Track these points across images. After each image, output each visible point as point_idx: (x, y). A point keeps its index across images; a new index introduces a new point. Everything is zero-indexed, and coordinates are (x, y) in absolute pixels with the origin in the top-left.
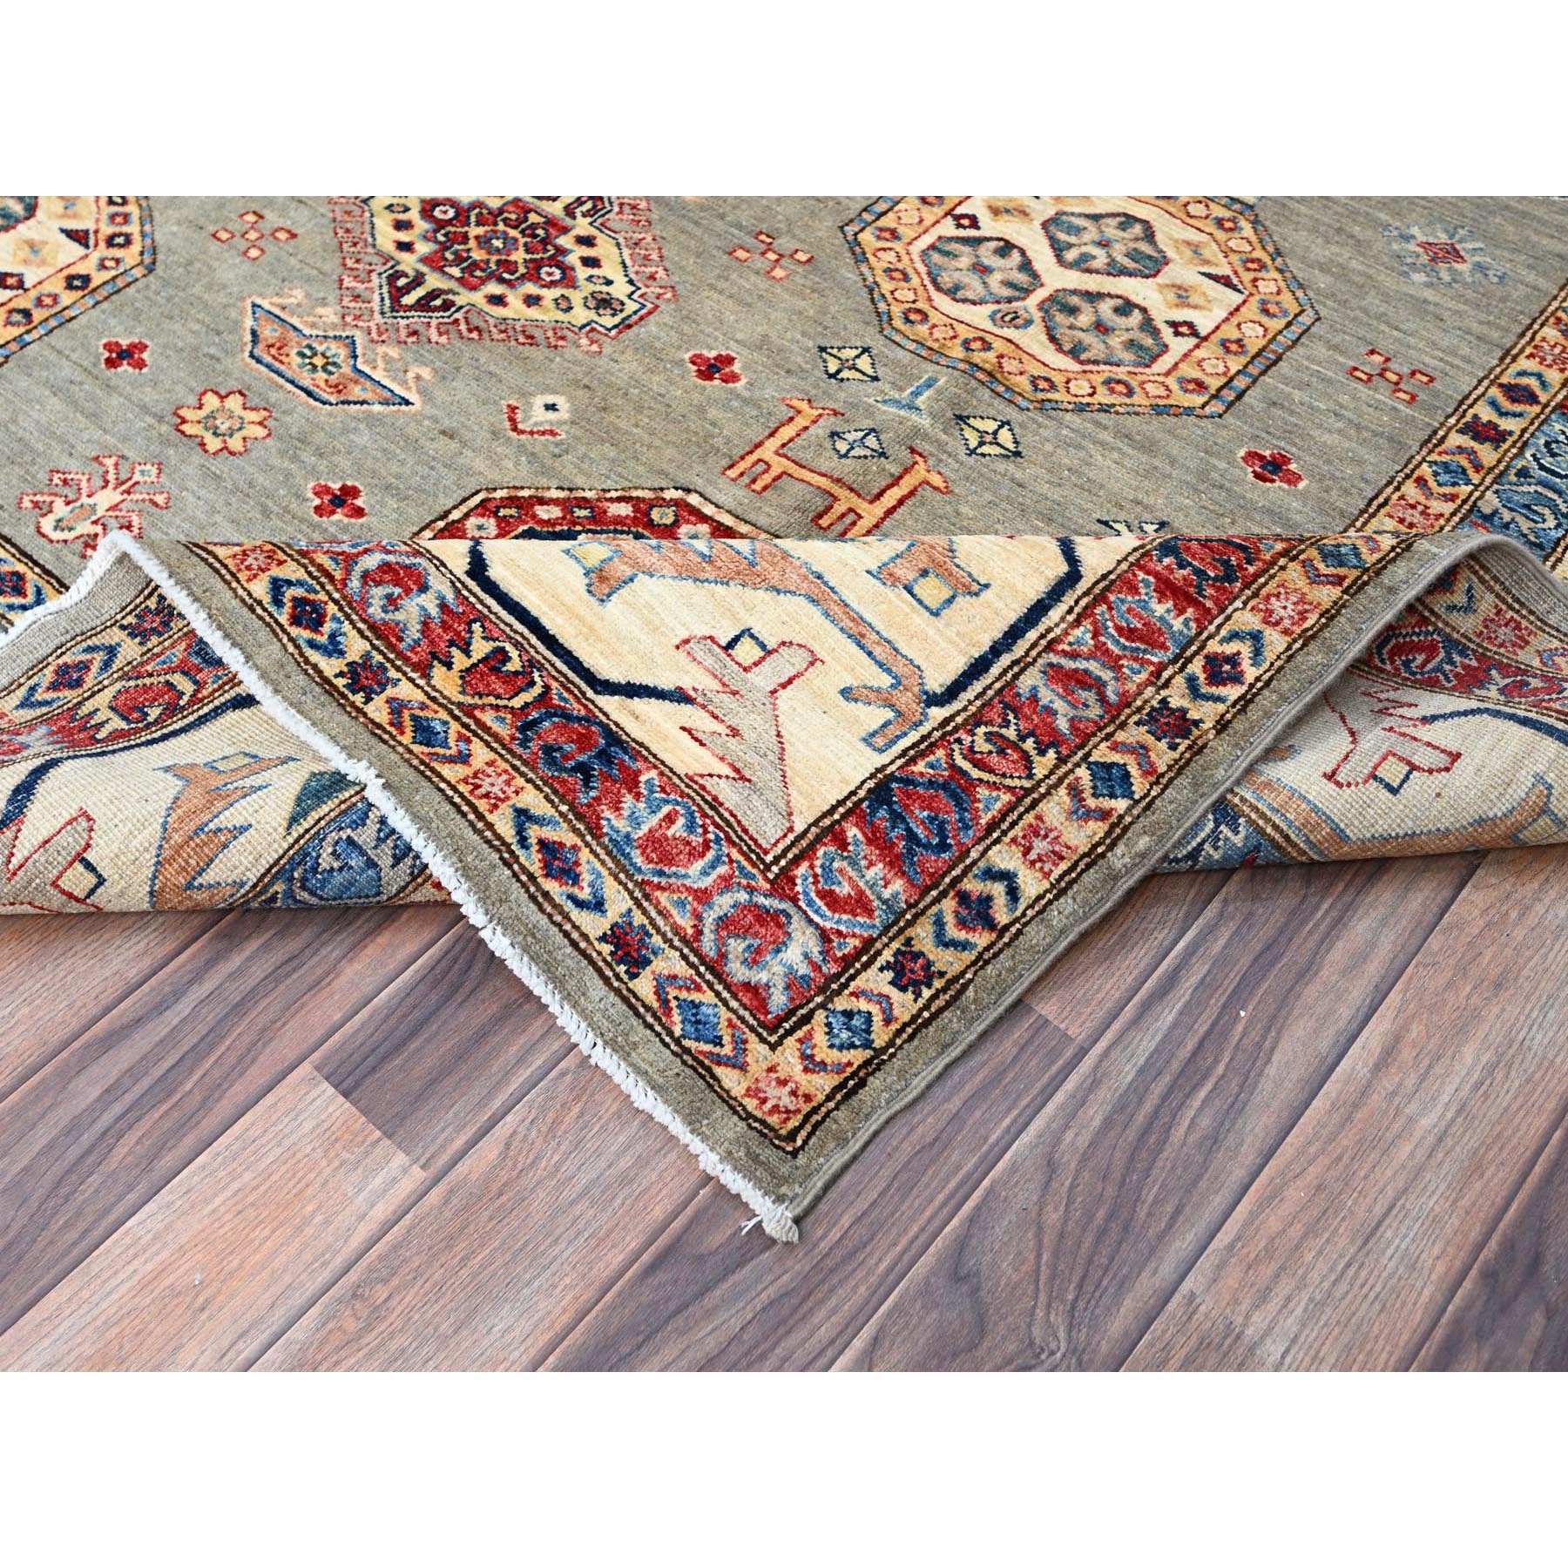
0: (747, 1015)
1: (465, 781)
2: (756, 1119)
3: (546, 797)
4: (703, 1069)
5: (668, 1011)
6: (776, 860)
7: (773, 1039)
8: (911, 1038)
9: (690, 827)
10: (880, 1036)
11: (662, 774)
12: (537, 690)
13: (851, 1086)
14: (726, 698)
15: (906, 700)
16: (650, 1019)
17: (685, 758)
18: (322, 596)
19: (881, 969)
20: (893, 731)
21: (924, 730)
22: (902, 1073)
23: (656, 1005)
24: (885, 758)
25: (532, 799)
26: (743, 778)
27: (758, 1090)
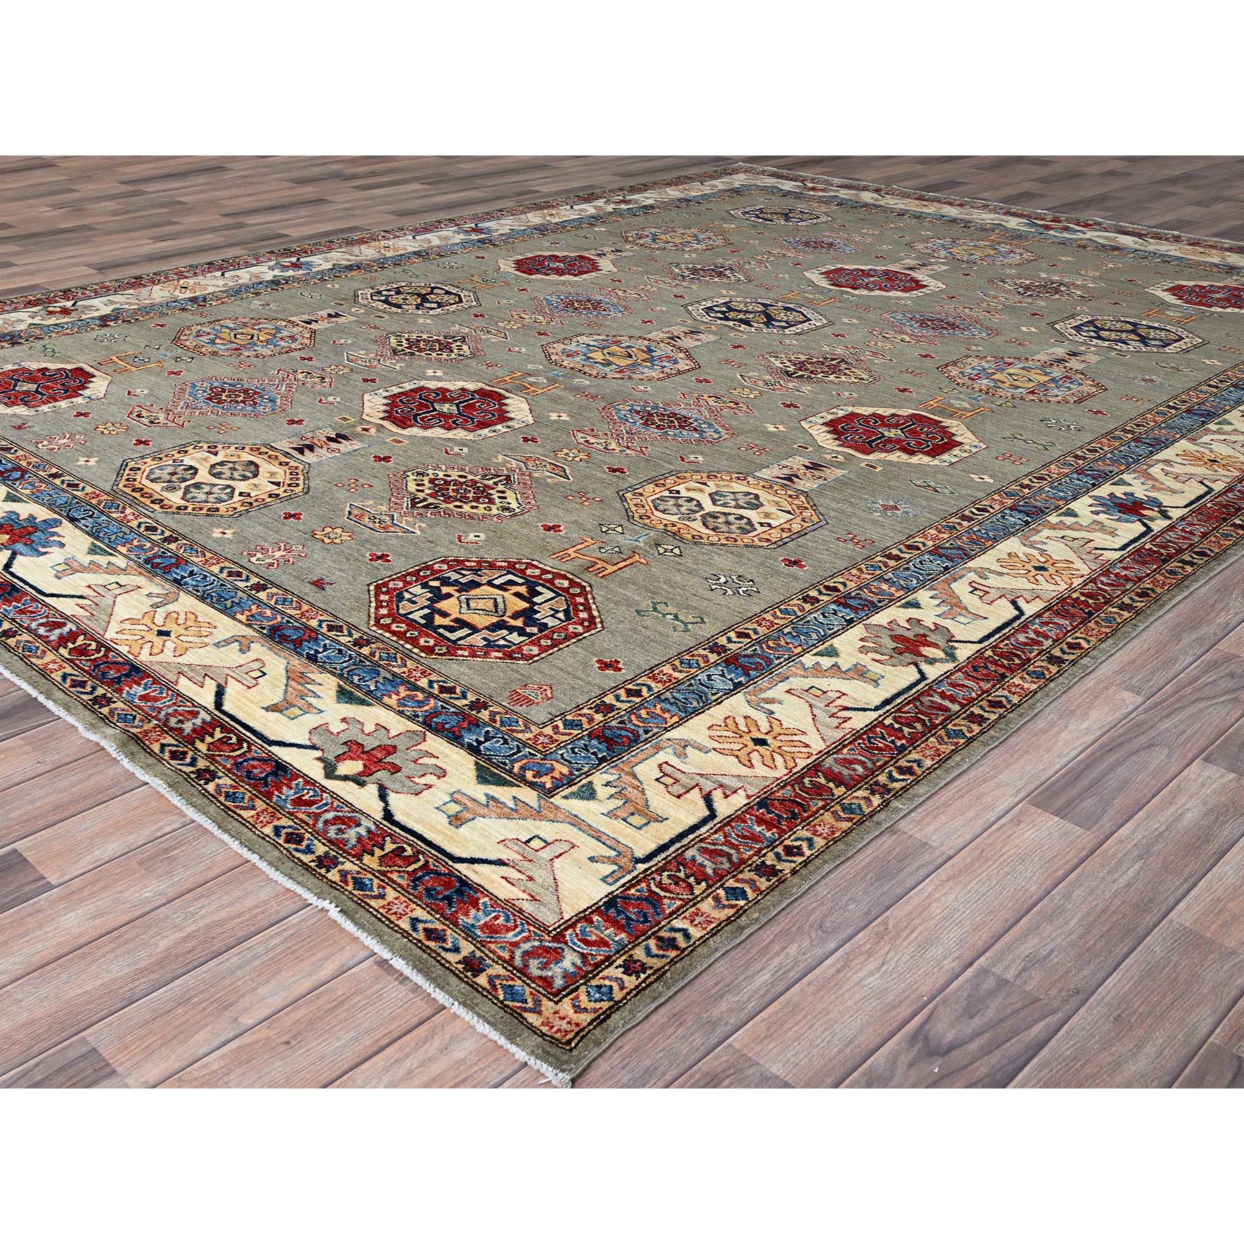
0: (541, 989)
1: (383, 907)
2: (547, 1036)
3: (428, 912)
4: (517, 1015)
5: (496, 990)
6: (555, 929)
7: (556, 999)
8: (636, 995)
9: (508, 920)
10: (618, 995)
11: (491, 899)
12: (421, 863)
13: (601, 1019)
14: (526, 863)
15: (624, 861)
16: (485, 993)
17: (504, 891)
18: (303, 831)
19: (617, 967)
20: (618, 874)
21: (635, 873)
22: (631, 1011)
23: (488, 987)
24: (613, 888)
25: (420, 913)
26: (535, 900)
27: (548, 1022)
